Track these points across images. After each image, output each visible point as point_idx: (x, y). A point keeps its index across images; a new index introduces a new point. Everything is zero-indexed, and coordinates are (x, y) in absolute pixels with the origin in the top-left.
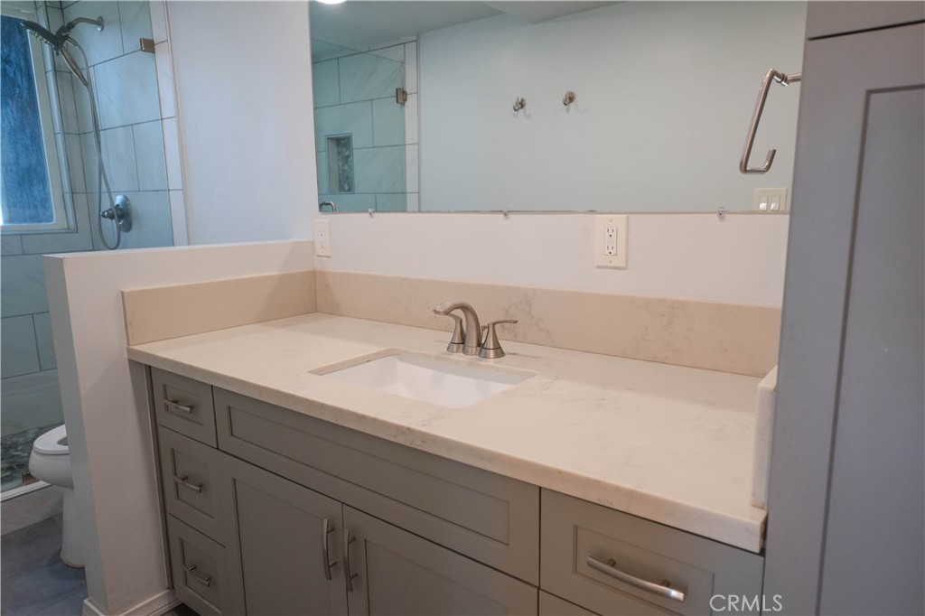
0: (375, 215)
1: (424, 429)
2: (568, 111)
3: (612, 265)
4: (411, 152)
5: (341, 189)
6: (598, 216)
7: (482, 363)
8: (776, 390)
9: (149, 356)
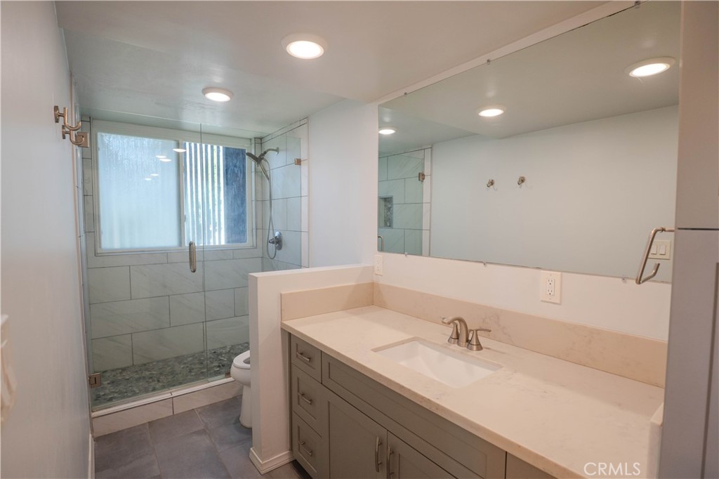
0: (408, 256)
1: (437, 402)
2: (520, 187)
3: (552, 301)
4: (426, 207)
5: (386, 225)
6: (542, 271)
7: (469, 353)
8: (662, 425)
9: (291, 328)
